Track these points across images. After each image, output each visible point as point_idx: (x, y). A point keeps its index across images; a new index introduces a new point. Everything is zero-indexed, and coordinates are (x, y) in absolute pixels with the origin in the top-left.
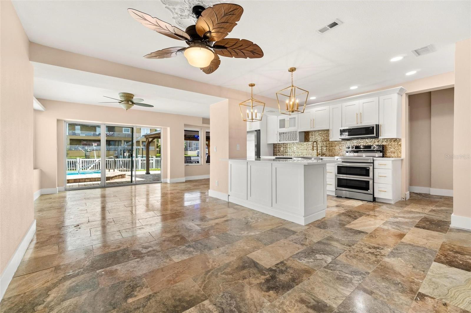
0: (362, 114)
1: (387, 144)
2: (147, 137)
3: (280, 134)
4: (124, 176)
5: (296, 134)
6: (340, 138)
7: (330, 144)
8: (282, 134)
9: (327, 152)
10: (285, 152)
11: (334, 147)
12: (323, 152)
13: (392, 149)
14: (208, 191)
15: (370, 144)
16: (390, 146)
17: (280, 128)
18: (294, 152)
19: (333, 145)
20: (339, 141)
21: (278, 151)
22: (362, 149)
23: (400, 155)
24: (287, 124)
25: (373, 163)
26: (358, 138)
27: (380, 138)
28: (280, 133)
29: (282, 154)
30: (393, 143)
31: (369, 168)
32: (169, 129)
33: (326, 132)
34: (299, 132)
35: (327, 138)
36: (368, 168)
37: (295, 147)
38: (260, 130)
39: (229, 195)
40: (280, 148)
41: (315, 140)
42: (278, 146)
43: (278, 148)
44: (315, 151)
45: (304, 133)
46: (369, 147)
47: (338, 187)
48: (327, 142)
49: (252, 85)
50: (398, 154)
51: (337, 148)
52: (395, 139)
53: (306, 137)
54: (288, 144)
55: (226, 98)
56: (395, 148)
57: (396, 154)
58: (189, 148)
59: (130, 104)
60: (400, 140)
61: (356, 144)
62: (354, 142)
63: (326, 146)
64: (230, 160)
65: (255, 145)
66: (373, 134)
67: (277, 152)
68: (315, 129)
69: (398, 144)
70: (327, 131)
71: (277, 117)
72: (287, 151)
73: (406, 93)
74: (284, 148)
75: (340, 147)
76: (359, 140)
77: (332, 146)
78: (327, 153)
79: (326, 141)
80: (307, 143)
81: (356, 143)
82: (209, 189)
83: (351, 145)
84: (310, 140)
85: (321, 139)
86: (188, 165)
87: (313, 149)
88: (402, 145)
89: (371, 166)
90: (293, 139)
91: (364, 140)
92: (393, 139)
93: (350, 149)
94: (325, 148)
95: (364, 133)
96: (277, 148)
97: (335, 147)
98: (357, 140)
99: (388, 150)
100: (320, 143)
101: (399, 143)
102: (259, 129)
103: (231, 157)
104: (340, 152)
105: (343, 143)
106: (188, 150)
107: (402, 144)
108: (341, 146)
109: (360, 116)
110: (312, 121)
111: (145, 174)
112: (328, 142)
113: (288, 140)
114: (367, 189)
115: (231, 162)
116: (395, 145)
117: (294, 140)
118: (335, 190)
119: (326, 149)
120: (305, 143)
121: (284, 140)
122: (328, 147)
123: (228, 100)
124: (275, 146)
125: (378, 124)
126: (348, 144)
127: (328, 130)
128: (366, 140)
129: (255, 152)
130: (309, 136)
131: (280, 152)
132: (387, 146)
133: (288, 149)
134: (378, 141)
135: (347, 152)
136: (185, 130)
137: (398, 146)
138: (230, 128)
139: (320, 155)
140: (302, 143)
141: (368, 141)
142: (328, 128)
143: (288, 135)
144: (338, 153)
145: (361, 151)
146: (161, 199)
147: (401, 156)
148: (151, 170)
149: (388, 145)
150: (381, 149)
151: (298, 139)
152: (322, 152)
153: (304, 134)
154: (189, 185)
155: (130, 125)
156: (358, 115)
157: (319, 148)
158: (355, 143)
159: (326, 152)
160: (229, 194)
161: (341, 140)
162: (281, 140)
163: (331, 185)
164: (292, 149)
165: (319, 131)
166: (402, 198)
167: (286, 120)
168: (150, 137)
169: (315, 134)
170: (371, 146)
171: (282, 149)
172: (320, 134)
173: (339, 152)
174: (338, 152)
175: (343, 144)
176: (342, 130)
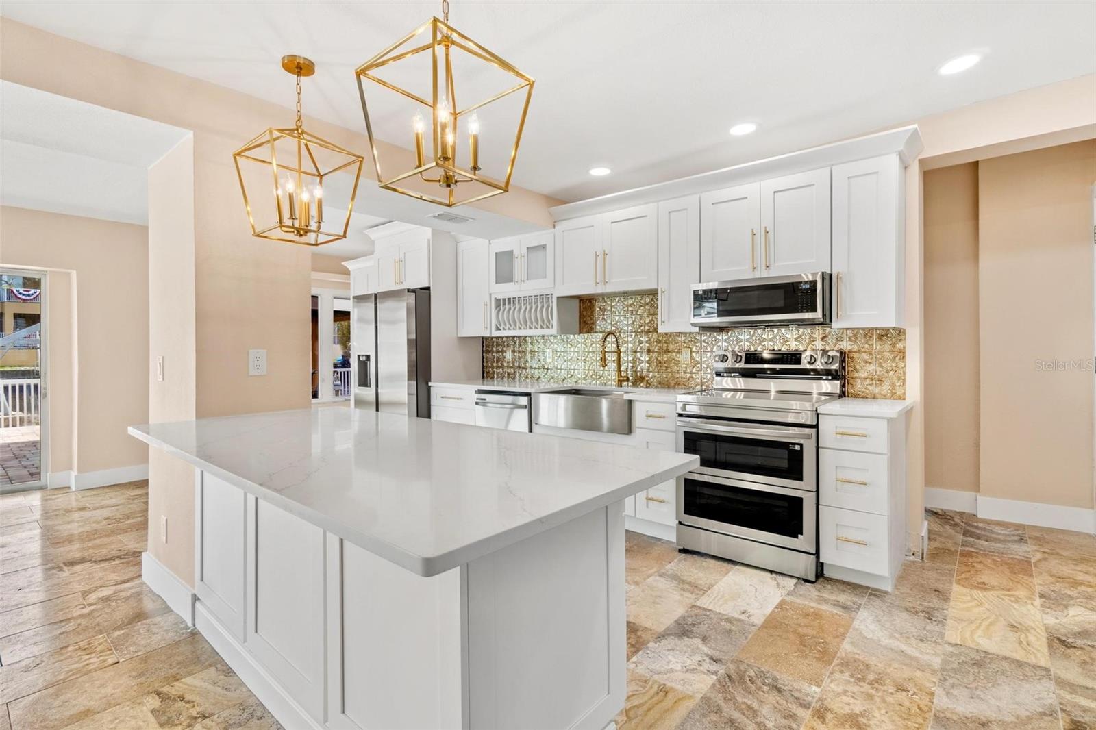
0: (771, 235)
1: (856, 348)
3: (499, 303)
5: (548, 306)
6: (692, 324)
7: (660, 341)
8: (504, 304)
9: (653, 371)
10: (519, 367)
11: (674, 354)
12: (639, 369)
13: (871, 368)
15: (793, 346)
16: (865, 356)
17: (496, 283)
18: (547, 369)
19: (671, 347)
20: (690, 333)
21: (497, 361)
22: (766, 366)
23: (899, 392)
24: (519, 268)
25: (816, 426)
26: (753, 325)
27: (832, 325)
28: (497, 300)
29: (509, 374)
30: (876, 345)
31: (801, 445)
33: (648, 300)
34: (559, 298)
35: (650, 322)
36: (798, 448)
37: (548, 350)
38: (428, 289)
39: (196, 598)
40: (503, 352)
41: (614, 328)
42: (497, 345)
43: (498, 352)
44: (612, 366)
45: (577, 301)
46: (795, 357)
47: (686, 512)
48: (651, 335)
49: (299, 67)
50: (893, 385)
51: (685, 357)
52: (883, 329)
53: (584, 316)
54: (528, 339)
56: (885, 365)
57: (886, 387)
60: (900, 332)
61: (747, 346)
62: (741, 337)
63: (649, 351)
66: (814, 310)
67: (495, 364)
68: (609, 289)
69: (896, 349)
70: (651, 297)
71: (487, 241)
72: (525, 364)
73: (920, 157)
74: (514, 351)
75: (694, 354)
76: (759, 331)
77: (668, 351)
78: (651, 374)
79: (648, 331)
80: (586, 335)
81: (747, 340)
83: (730, 349)
84: (598, 327)
85: (633, 323)
87: (605, 358)
88: (907, 354)
89: (808, 437)
90: (540, 322)
91: (776, 331)
92: (876, 329)
93: (729, 364)
94: (645, 358)
95: (781, 304)
96: (493, 352)
97: (678, 352)
98: (752, 331)
99: (857, 371)
100: (630, 339)
101: (900, 346)
102: (426, 285)
104: (694, 371)
105: (704, 341)
107: (907, 349)
108: (698, 352)
109: (764, 239)
110: (598, 258)
112: (655, 335)
113: (523, 325)
114: (794, 529)
116: (881, 352)
117: (542, 327)
118: (675, 526)
119: (649, 362)
120: (581, 338)
121: (511, 325)
122: (653, 352)
123: (190, 134)
124: (486, 344)
125: (829, 272)
126: (720, 344)
127: (653, 293)
128: (783, 330)
129: (409, 367)
130: (593, 311)
131: (502, 367)
132: (855, 355)
133: (528, 355)
134: (825, 337)
135: (718, 375)
137: (895, 358)
139: (628, 380)
140: (572, 336)
141: (789, 336)
142: (655, 287)
143: (523, 308)
144: (688, 375)
145: (763, 371)
147: (904, 394)
149: (859, 352)
150: (835, 367)
151: (555, 322)
152: (636, 371)
156: (757, 237)
157: (626, 358)
158: (745, 340)
159: (648, 370)
160: (196, 591)
161: (696, 330)
162: (502, 325)
163: (662, 502)
164: (541, 358)
165: (625, 294)
166: (909, 550)
167: (516, 254)
169: (612, 307)
170: (801, 354)
171: (508, 356)
172: (627, 306)
173: (691, 373)
174: (689, 371)
175: (704, 344)
176: (700, 293)
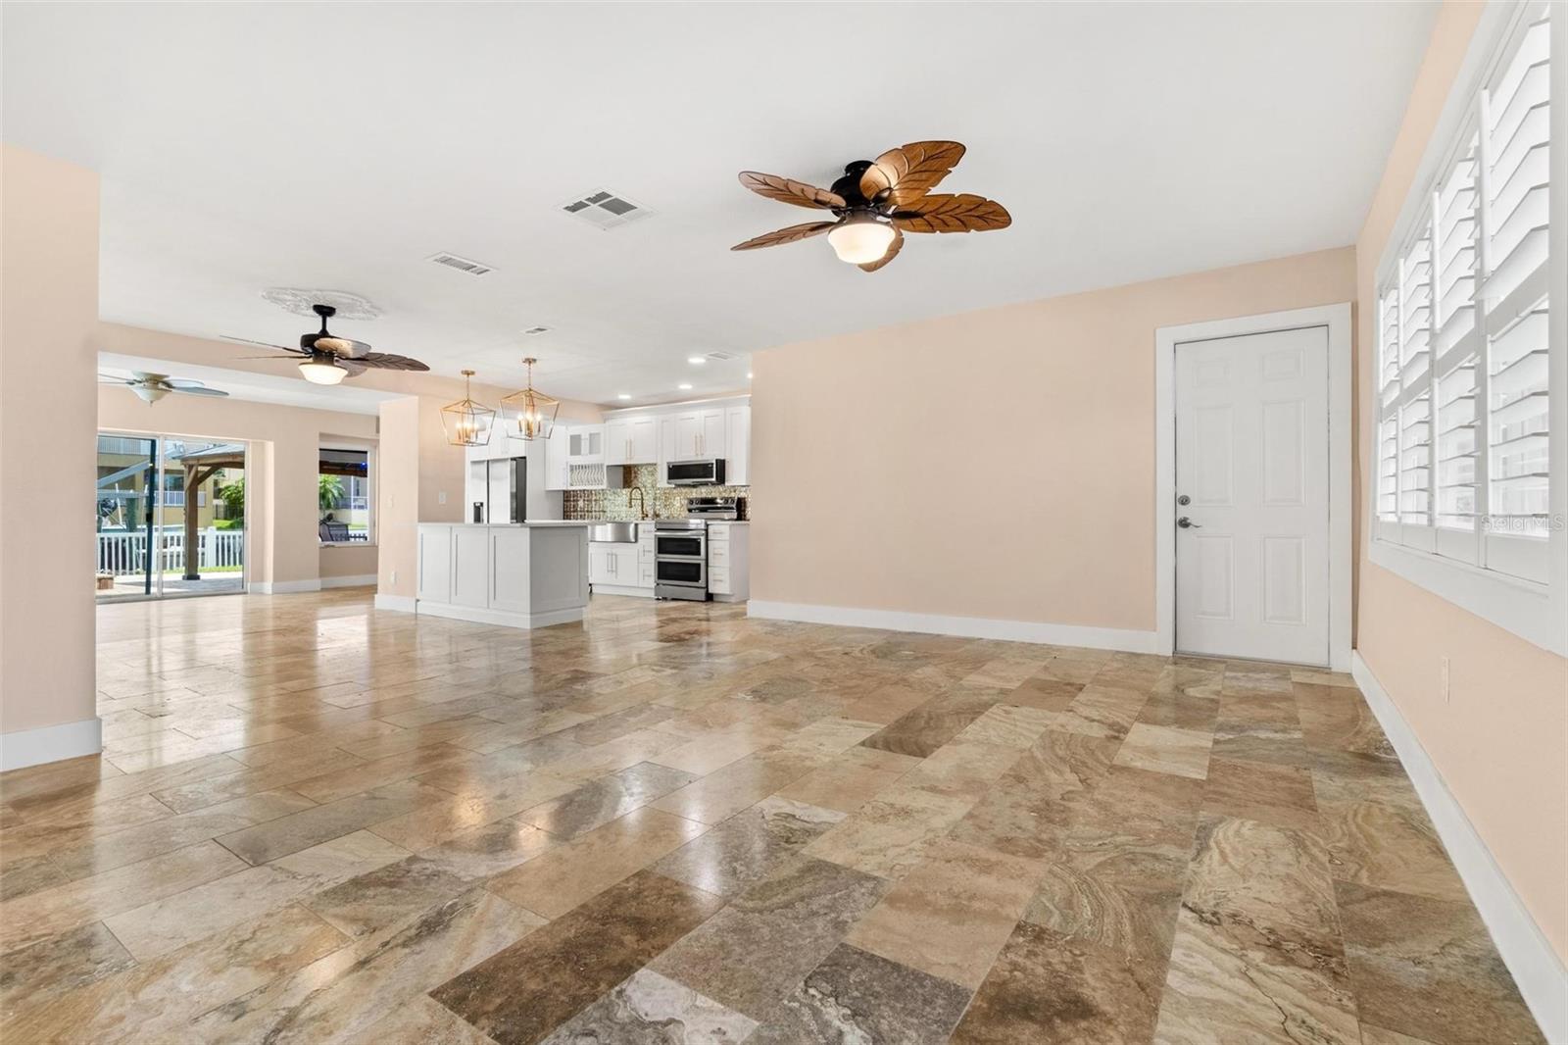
0: (704, 437)
2: (191, 463)
3: (572, 468)
4: (109, 581)
5: (601, 471)
8: (576, 469)
10: (587, 511)
14: (373, 598)
15: (713, 495)
17: (571, 455)
18: (605, 512)
21: (574, 507)
24: (585, 446)
25: (707, 530)
27: (726, 484)
28: (572, 466)
31: (700, 540)
32: (270, 446)
33: (653, 469)
34: (608, 466)
38: (525, 458)
39: (418, 600)
40: (577, 501)
41: (640, 486)
42: (573, 496)
43: (574, 501)
46: (712, 501)
47: (658, 578)
49: (467, 373)
53: (627, 478)
55: (411, 393)
58: (355, 500)
59: (162, 389)
64: (423, 524)
65: (512, 494)
66: (712, 477)
67: (572, 510)
68: (633, 462)
70: (655, 467)
71: (564, 428)
72: (591, 507)
74: (584, 500)
75: (681, 500)
80: (627, 489)
82: (376, 593)
84: (634, 483)
86: (333, 546)
87: (630, 503)
89: (704, 536)
90: (597, 481)
95: (701, 473)
96: (570, 500)
102: (523, 455)
103: (424, 517)
106: (353, 504)
108: (683, 499)
109: (700, 441)
110: (629, 444)
111: (180, 578)
113: (590, 483)
114: (697, 579)
115: (424, 530)
117: (600, 485)
118: (654, 587)
120: (625, 491)
121: (581, 482)
123: (417, 398)
124: (568, 497)
125: (723, 458)
126: (694, 494)
127: (653, 465)
129: (512, 512)
130: (632, 475)
131: (576, 511)
133: (593, 503)
134: (721, 490)
135: (690, 511)
136: (321, 450)
138: (422, 458)
140: (619, 490)
142: (654, 462)
143: (589, 472)
146: (244, 639)
148: (201, 571)
150: (734, 506)
151: (606, 481)
153: (621, 469)
154: (328, 596)
155: (148, 433)
156: (697, 439)
160: (418, 597)
162: (576, 482)
163: (649, 576)
164: (602, 504)
167: (583, 437)
168: (201, 462)
169: (640, 472)
171: (581, 503)
176: (668, 467)
